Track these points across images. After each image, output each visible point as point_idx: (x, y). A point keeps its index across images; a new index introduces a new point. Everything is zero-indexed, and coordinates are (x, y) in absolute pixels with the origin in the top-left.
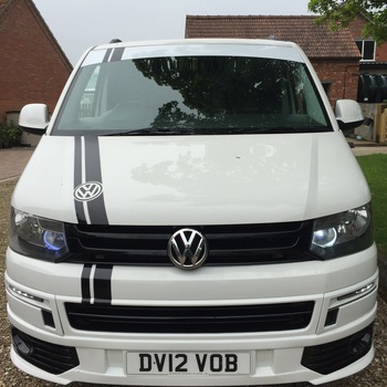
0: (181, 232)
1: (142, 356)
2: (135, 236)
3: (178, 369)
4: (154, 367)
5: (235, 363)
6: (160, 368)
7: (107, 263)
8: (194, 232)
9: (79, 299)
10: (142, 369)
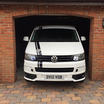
0: (53, 57)
1: (47, 76)
2: (45, 57)
3: (53, 78)
4: (49, 78)
5: (61, 77)
6: (50, 78)
7: (42, 61)
8: (55, 56)
9: (37, 67)
10: (47, 78)
